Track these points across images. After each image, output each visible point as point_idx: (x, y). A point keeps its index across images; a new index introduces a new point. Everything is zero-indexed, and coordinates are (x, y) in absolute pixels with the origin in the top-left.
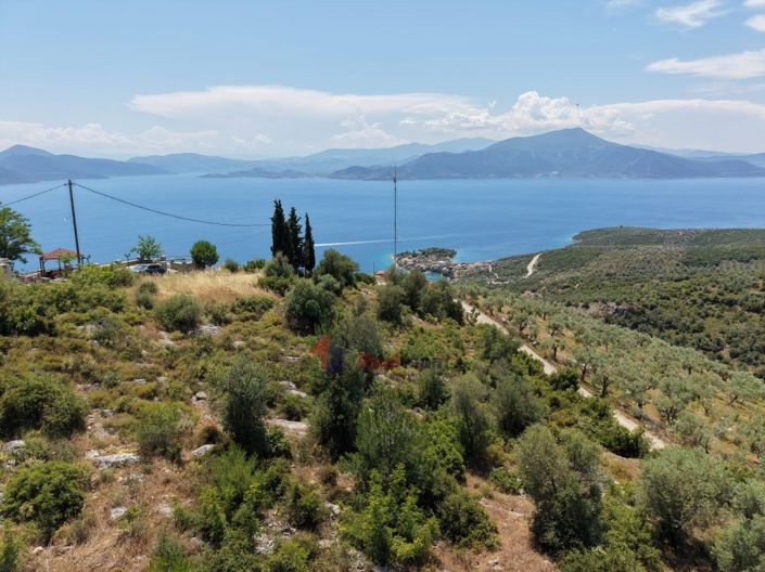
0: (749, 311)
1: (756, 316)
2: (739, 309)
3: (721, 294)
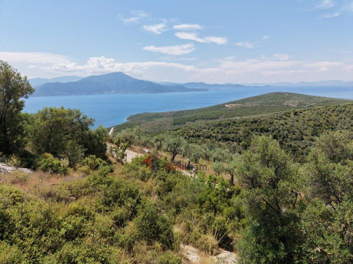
0: (206, 138)
1: (209, 140)
2: (202, 138)
3: (194, 133)
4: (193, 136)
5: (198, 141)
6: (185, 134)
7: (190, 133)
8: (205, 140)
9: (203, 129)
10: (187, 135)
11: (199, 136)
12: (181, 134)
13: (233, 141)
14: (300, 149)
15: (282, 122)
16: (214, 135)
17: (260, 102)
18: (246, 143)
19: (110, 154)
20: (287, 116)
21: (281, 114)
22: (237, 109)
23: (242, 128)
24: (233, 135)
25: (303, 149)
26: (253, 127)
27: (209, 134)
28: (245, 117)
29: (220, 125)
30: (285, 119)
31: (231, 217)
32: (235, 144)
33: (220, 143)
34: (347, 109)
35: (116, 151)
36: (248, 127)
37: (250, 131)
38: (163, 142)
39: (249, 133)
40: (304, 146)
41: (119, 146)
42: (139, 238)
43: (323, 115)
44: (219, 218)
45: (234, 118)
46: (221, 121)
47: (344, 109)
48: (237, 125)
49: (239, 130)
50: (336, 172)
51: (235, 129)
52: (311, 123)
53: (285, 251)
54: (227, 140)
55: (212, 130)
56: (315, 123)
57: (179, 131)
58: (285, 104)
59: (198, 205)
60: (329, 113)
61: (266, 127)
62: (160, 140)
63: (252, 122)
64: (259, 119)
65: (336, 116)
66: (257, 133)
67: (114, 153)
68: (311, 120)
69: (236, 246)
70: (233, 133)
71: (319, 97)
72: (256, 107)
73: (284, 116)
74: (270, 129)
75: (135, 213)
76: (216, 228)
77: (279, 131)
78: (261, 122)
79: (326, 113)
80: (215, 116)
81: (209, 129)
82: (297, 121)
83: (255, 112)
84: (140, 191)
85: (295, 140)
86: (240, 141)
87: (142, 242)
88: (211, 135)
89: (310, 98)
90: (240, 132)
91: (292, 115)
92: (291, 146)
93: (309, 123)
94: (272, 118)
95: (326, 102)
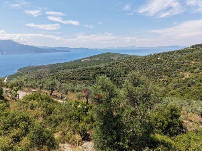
2: (69, 79)
3: (64, 77)
4: (63, 79)
5: (67, 81)
6: (58, 78)
7: (61, 77)
8: (71, 80)
9: (69, 74)
10: (60, 78)
11: (67, 79)
12: (55, 78)
13: (87, 80)
14: (120, 81)
15: (111, 68)
16: (76, 77)
17: (99, 58)
18: (93, 80)
19: (6, 95)
20: (113, 65)
21: (110, 64)
22: (88, 62)
23: (91, 72)
24: (87, 77)
25: (121, 81)
26: (96, 71)
27: (73, 77)
28: (92, 66)
29: (79, 71)
30: (112, 66)
31: (88, 122)
32: (88, 81)
33: (80, 81)
34: (139, 60)
35: (10, 93)
36: (94, 72)
37: (95, 74)
38: (44, 84)
39: (95, 75)
40: (122, 79)
41: (12, 89)
42: (32, 146)
43: (129, 63)
44: (82, 124)
45: (86, 67)
46: (79, 69)
47: (137, 60)
48: (88, 71)
49: (90, 73)
50: (136, 91)
51: (87, 73)
52: (124, 68)
53: (116, 135)
54: (83, 79)
55: (75, 75)
56: (126, 68)
57: (54, 76)
58: (112, 59)
59: (69, 119)
60: (132, 62)
61: (103, 71)
62: (42, 83)
63: (96, 69)
64: (99, 67)
65: (134, 64)
66: (99, 74)
67: (9, 94)
68: (124, 66)
69: (92, 138)
70: (87, 75)
71: (127, 55)
72: (98, 61)
73: (111, 65)
74: (105, 72)
75: (27, 131)
76: (80, 130)
77: (110, 73)
78: (101, 68)
79: (130, 63)
80: (76, 66)
81: (73, 74)
82: (118, 67)
83: (97, 63)
84: (30, 117)
85: (117, 77)
86: (91, 80)
87: (34, 148)
88: (74, 77)
89: (123, 55)
90: (90, 75)
91: (115, 64)
92: (116, 80)
93: (123, 68)
94: (106, 66)
95: (130, 57)
